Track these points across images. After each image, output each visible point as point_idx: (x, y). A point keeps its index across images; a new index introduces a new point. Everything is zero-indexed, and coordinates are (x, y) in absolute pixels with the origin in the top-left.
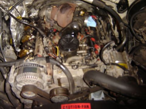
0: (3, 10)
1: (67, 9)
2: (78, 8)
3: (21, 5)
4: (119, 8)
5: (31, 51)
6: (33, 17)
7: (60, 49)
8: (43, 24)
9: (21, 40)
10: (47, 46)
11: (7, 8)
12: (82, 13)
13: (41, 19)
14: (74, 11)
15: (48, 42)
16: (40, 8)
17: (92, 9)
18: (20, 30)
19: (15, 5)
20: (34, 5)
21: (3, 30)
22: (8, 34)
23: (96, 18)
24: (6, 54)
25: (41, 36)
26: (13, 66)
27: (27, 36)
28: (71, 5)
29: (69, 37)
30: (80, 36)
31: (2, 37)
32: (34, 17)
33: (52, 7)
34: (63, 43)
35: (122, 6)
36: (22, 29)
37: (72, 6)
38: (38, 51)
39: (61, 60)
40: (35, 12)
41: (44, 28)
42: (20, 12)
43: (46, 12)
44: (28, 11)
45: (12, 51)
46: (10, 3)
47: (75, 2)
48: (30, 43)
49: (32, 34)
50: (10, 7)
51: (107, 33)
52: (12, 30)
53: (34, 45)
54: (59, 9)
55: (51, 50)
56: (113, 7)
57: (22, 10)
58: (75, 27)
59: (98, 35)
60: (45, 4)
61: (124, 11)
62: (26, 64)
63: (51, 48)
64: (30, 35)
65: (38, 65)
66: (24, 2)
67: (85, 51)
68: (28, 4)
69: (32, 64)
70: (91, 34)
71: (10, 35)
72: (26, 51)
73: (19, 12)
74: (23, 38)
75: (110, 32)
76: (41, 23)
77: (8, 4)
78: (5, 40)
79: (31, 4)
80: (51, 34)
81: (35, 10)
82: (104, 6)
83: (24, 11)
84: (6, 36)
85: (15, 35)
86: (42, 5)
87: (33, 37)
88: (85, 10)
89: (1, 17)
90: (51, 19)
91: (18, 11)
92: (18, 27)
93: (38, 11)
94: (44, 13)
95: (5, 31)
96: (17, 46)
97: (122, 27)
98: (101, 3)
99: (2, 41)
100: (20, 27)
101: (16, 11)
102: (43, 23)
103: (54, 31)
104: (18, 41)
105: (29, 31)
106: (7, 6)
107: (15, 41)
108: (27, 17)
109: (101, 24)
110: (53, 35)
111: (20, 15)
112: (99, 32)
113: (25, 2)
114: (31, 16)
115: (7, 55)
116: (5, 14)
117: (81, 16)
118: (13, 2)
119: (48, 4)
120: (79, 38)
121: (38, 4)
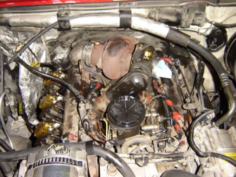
0: (6, 51)
1: (120, 48)
2: (139, 46)
3: (38, 42)
4: (211, 43)
5: (57, 125)
6: (58, 61)
7: (110, 123)
8: (76, 75)
9: (39, 103)
10: (86, 117)
11: (12, 49)
12: (147, 54)
13: (73, 66)
14: (132, 51)
15: (87, 111)
16: (71, 46)
17: (162, 45)
18: (36, 85)
19: (29, 42)
20: (61, 41)
21: (5, 87)
22: (15, 94)
23: (171, 62)
24: (12, 128)
25: (74, 97)
26: (24, 162)
27: (49, 97)
28: (127, 39)
29: (126, 99)
30: (146, 96)
31: (4, 101)
32: (62, 60)
33: (93, 45)
34: (115, 111)
35: (215, 39)
36: (40, 84)
37: (128, 42)
38: (70, 126)
39: (114, 147)
40: (62, 53)
41: (80, 82)
42: (36, 53)
43: (82, 52)
44: (51, 50)
45: (22, 122)
46: (18, 39)
47: (133, 33)
48: (55, 110)
49: (57, 94)
50: (19, 45)
51: (196, 91)
52: (21, 87)
53: (63, 112)
54: (106, 48)
55: (94, 125)
56: (200, 42)
57: (40, 49)
58: (136, 81)
59: (177, 93)
60: (81, 38)
61: (219, 47)
62: (49, 159)
63: (94, 123)
64: (54, 95)
65: (71, 160)
66: (44, 36)
67: (156, 127)
68: (51, 39)
69: (60, 158)
70: (164, 92)
71: (18, 95)
72: (47, 125)
73: (34, 54)
74: (41, 100)
75: (201, 91)
76: (74, 73)
77: (14, 41)
78: (9, 106)
79: (55, 40)
80: (93, 93)
81: (62, 49)
82: (189, 42)
83: (43, 51)
84: (11, 99)
85: (27, 96)
86: (75, 40)
87: (60, 98)
88: (151, 49)
89: (2, 65)
90: (91, 66)
91: (32, 52)
92: (32, 81)
93: (67, 50)
94: (78, 55)
95: (9, 89)
96: (31, 114)
97: (225, 81)
98: (183, 37)
99: (4, 109)
100: (37, 80)
101: (30, 53)
102: (78, 73)
103: (97, 88)
104: (33, 106)
105: (53, 87)
106: (13, 44)
107: (28, 107)
108: (49, 61)
109: (180, 72)
110: (96, 95)
111: (36, 59)
112: (178, 86)
113: (46, 36)
114: (55, 59)
115: (13, 130)
116: (9, 59)
117: (147, 60)
118: (24, 35)
119: (84, 38)
120: (144, 101)
121: (68, 39)
